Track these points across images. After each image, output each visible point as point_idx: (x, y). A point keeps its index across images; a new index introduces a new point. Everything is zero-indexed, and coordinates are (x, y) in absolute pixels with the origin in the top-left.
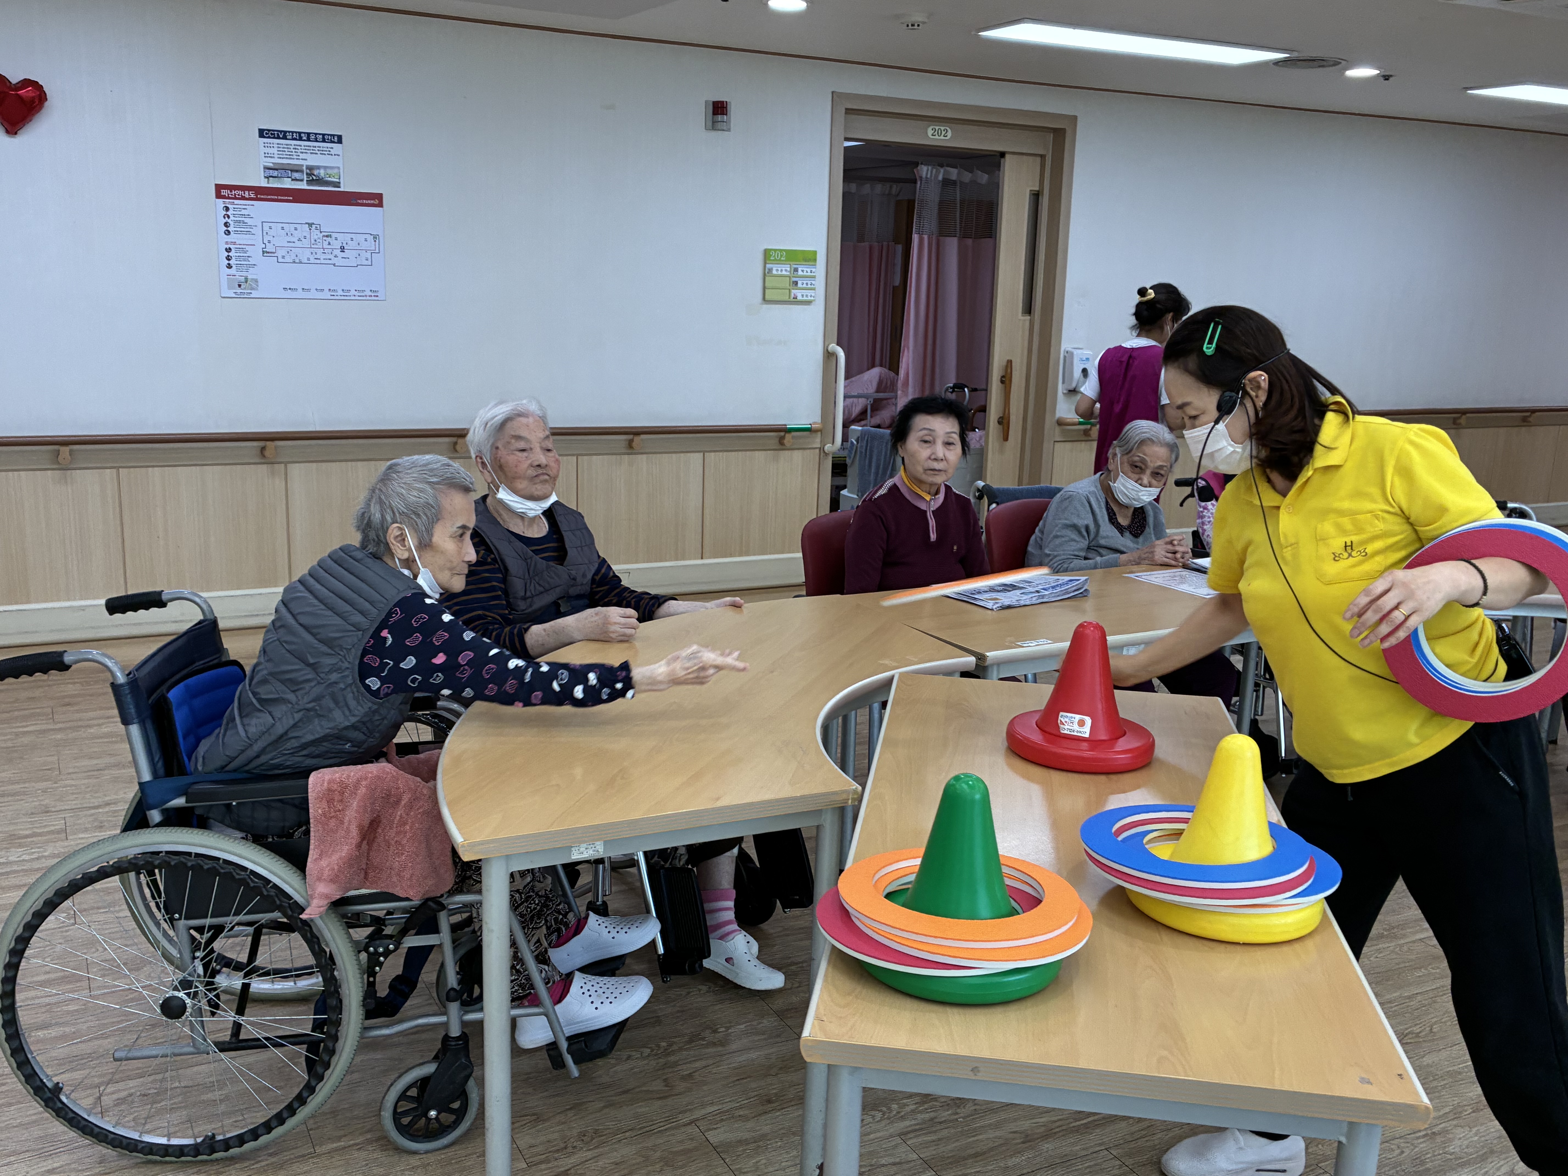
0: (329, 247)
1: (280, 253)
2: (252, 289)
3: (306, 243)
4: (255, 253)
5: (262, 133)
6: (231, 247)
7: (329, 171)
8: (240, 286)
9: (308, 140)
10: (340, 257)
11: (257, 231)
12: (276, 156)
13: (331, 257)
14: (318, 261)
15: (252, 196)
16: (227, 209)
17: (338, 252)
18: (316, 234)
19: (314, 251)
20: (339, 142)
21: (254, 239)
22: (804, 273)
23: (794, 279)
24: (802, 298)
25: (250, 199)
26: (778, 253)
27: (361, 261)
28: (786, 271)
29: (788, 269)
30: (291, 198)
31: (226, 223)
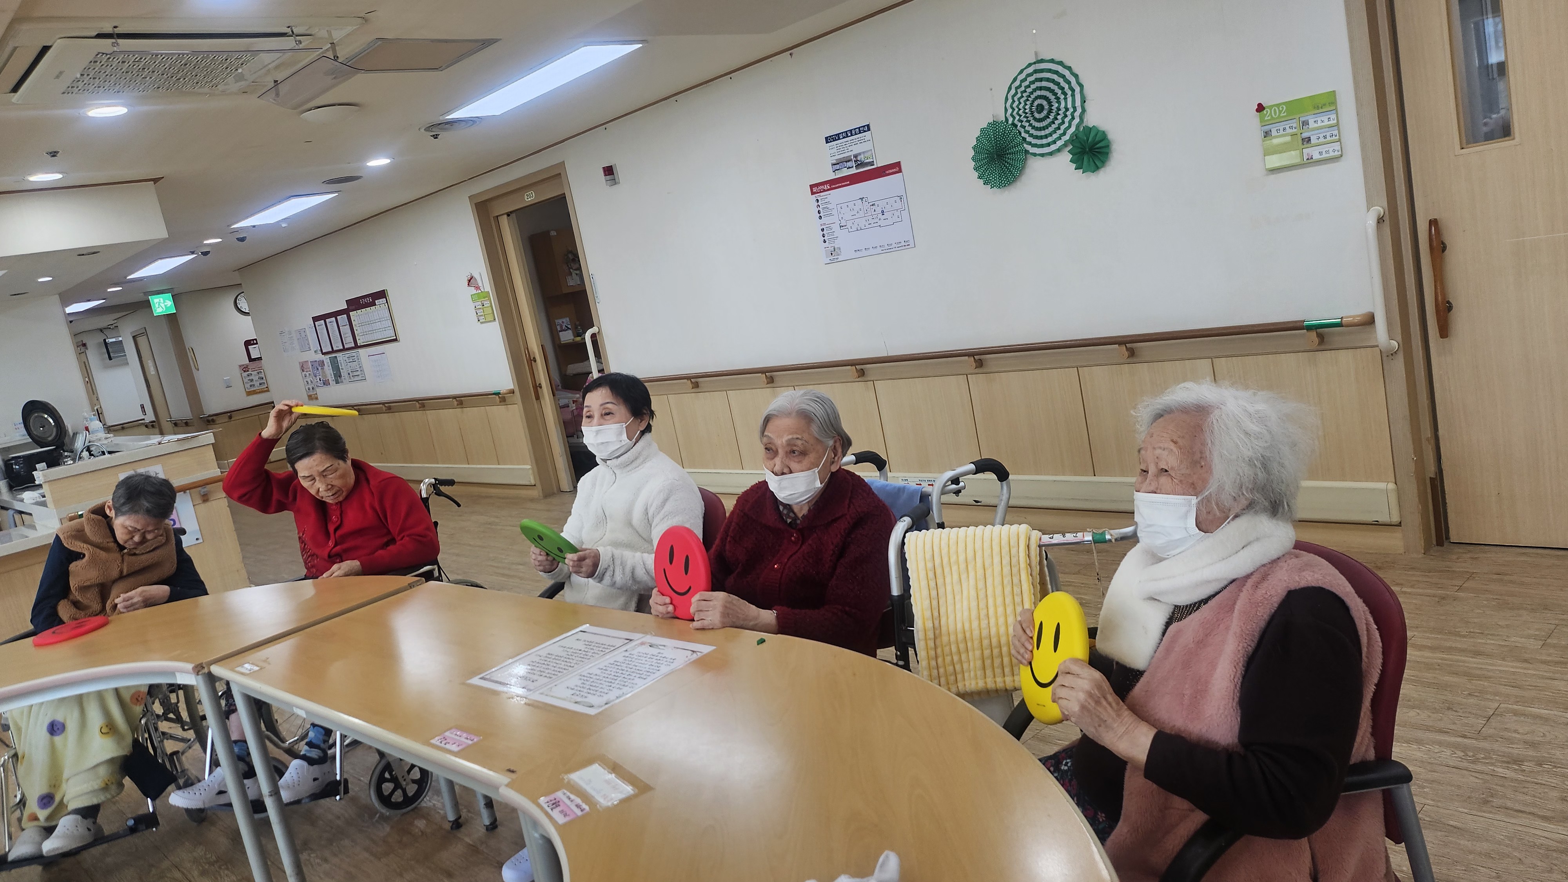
0: (875, 213)
1: (849, 225)
2: (839, 255)
3: (861, 214)
4: (835, 227)
5: (828, 140)
6: (824, 227)
7: (866, 155)
8: (832, 254)
9: (852, 135)
10: (882, 220)
11: (835, 212)
12: (836, 154)
13: (877, 221)
14: (870, 226)
15: (829, 188)
16: (818, 201)
17: (880, 215)
18: (866, 206)
19: (866, 218)
20: (869, 129)
21: (834, 219)
22: (1320, 124)
23: (1305, 135)
24: (1322, 156)
25: (828, 190)
26: (1275, 109)
27: (895, 219)
28: (1291, 127)
29: (1294, 125)
30: (848, 183)
31: (819, 211)
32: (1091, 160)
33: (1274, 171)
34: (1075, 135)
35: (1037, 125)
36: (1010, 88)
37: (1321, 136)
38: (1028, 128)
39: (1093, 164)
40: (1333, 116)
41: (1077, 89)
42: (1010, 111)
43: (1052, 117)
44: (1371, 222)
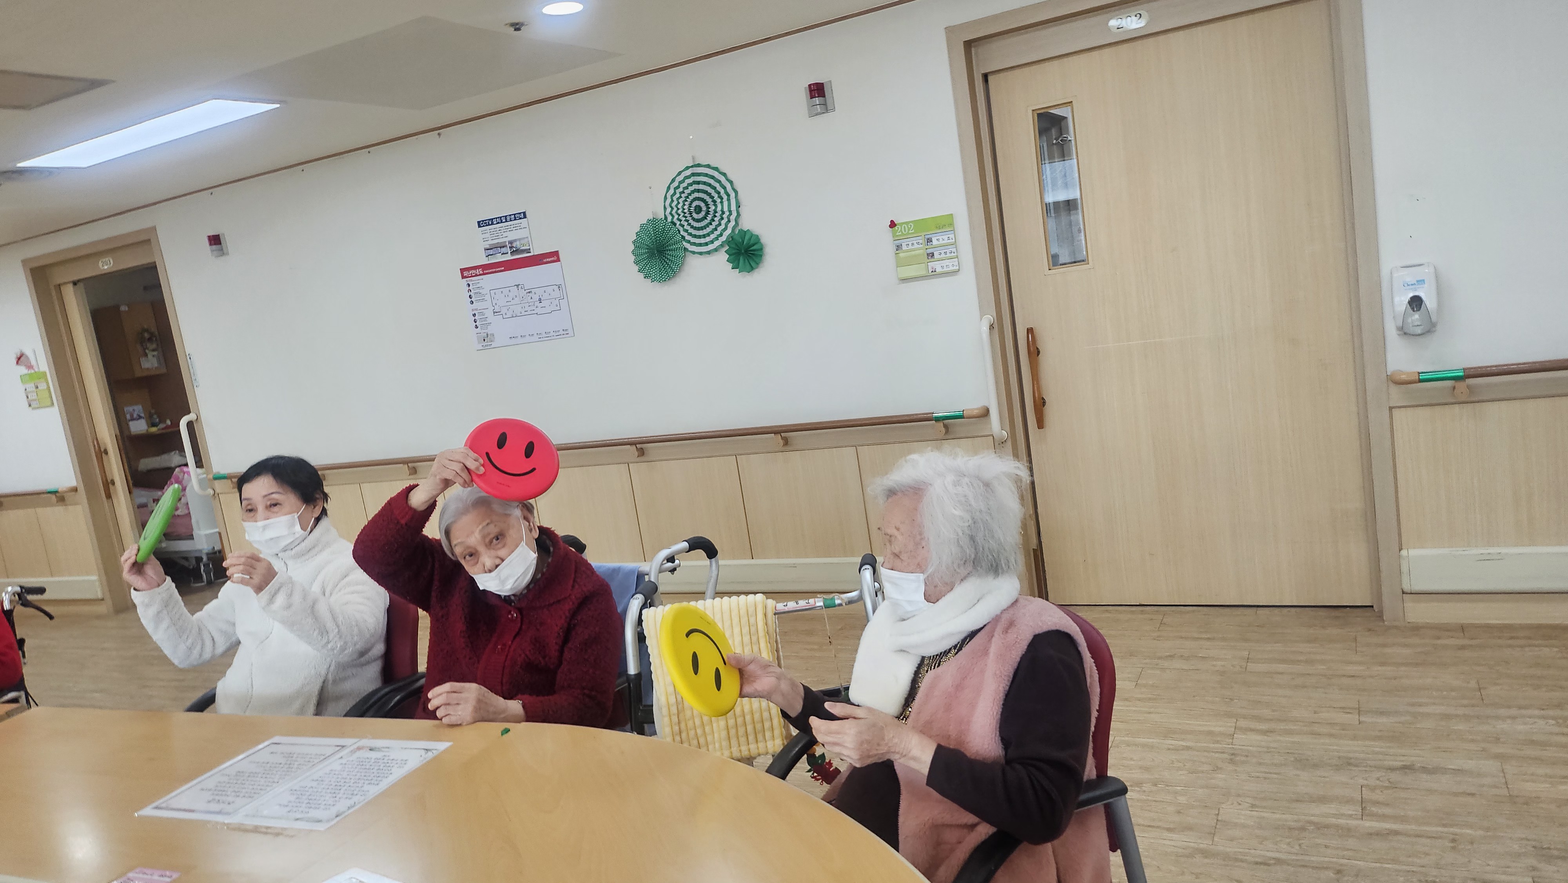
0: (532, 300)
1: (504, 311)
2: (492, 341)
3: (517, 300)
4: (489, 313)
5: (480, 224)
6: (476, 312)
7: (522, 242)
8: (484, 340)
9: (506, 221)
10: (540, 307)
11: (488, 297)
12: (489, 239)
13: (534, 308)
14: (526, 313)
15: (481, 272)
17: (537, 303)
18: (523, 293)
19: (523, 305)
20: (525, 217)
21: (487, 304)
22: (941, 242)
23: (929, 251)
24: (943, 270)
25: (480, 275)
26: (904, 226)
27: (553, 308)
28: (918, 243)
29: (921, 241)
30: (503, 268)
31: (470, 296)
32: (746, 261)
33: (904, 280)
34: (731, 238)
35: (696, 224)
36: (669, 188)
37: (942, 252)
38: (688, 228)
39: (748, 264)
40: (952, 236)
41: (733, 195)
42: (669, 210)
43: (709, 218)
44: (985, 328)
